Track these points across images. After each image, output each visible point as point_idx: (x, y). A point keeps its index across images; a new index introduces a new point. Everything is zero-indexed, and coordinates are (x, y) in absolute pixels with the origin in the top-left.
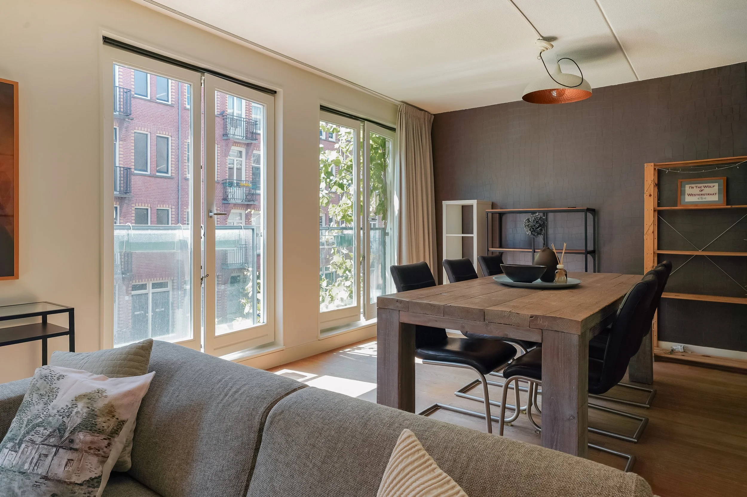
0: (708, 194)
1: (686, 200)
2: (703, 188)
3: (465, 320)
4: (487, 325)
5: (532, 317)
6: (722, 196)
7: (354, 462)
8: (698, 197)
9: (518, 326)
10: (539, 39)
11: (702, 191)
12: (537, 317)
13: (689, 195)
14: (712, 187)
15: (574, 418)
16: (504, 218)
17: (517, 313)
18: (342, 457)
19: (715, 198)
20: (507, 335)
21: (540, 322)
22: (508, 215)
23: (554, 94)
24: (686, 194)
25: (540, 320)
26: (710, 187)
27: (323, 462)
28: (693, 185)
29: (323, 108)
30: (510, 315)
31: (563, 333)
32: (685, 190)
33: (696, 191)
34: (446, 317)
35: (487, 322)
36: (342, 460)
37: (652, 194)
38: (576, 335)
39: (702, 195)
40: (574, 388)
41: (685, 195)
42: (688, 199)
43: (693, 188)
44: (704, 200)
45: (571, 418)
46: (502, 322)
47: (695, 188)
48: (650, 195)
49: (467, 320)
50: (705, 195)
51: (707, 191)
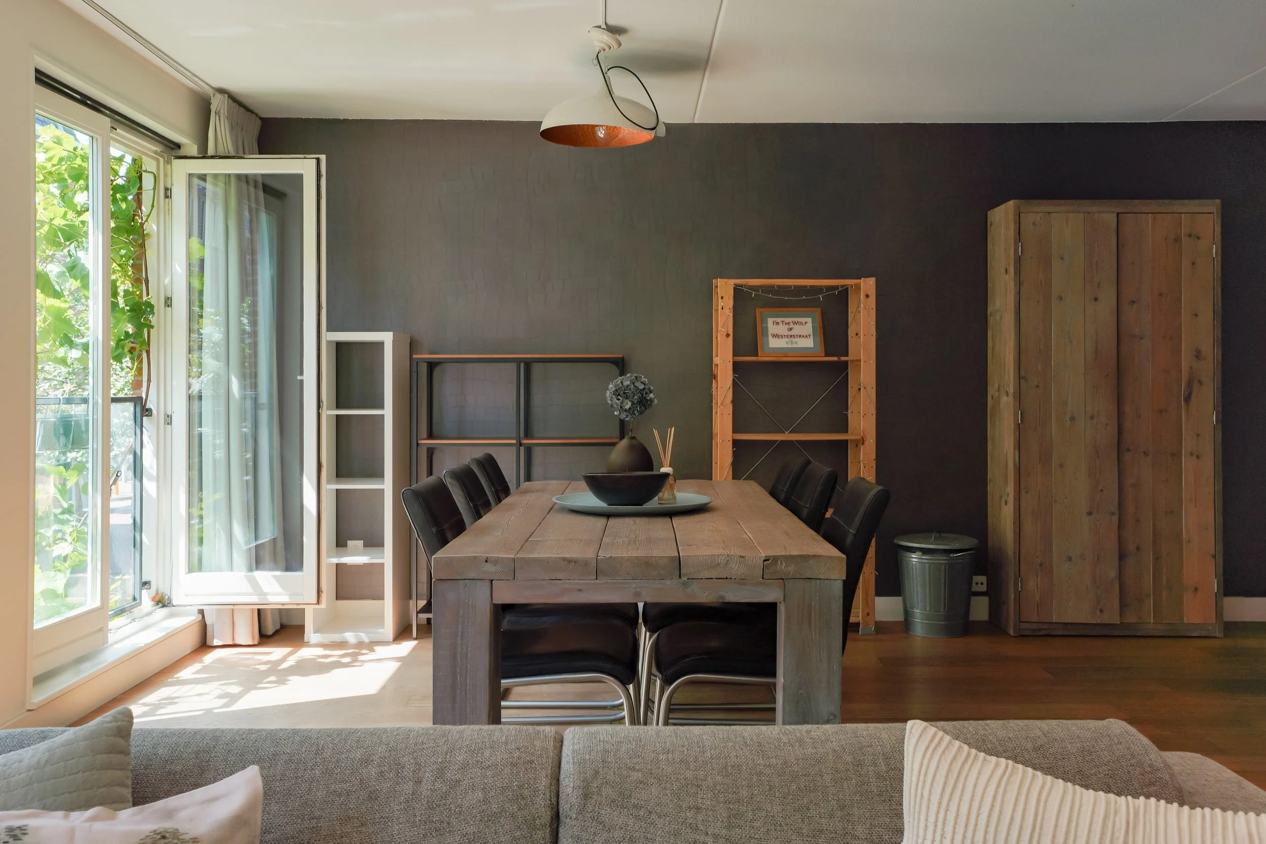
0: (800, 336)
1: (771, 346)
2: (792, 326)
3: (641, 581)
4: (685, 584)
5: (768, 560)
6: (818, 338)
7: (783, 810)
8: (786, 340)
9: (742, 581)
10: (599, 27)
11: (791, 329)
12: (776, 559)
13: (774, 336)
14: (804, 324)
15: (835, 717)
16: (437, 372)
17: (741, 557)
18: (759, 809)
19: (808, 343)
20: (723, 597)
21: (781, 567)
22: (449, 367)
23: (601, 134)
24: (770, 335)
25: (782, 563)
26: (802, 323)
27: (730, 827)
28: (779, 320)
29: (43, 79)
30: (728, 561)
31: (818, 581)
32: (767, 328)
33: (782, 329)
34: (602, 580)
35: (684, 579)
36: (764, 814)
37: (731, 333)
38: (839, 581)
39: (791, 336)
40: (835, 667)
41: (767, 336)
42: (774, 343)
43: (778, 323)
44: (794, 346)
45: (831, 717)
46: (714, 575)
47: (781, 324)
48: (728, 335)
49: (645, 581)
50: (796, 336)
51: (797, 330)
